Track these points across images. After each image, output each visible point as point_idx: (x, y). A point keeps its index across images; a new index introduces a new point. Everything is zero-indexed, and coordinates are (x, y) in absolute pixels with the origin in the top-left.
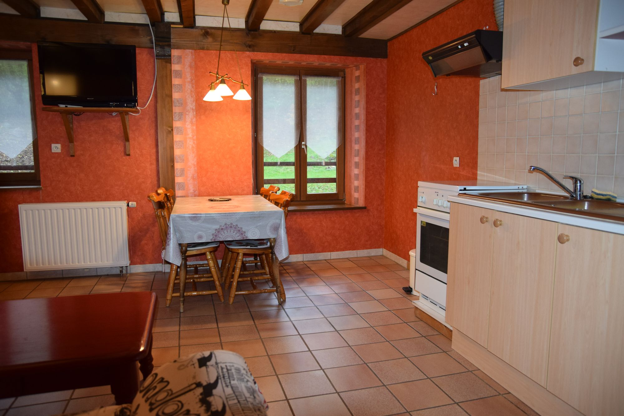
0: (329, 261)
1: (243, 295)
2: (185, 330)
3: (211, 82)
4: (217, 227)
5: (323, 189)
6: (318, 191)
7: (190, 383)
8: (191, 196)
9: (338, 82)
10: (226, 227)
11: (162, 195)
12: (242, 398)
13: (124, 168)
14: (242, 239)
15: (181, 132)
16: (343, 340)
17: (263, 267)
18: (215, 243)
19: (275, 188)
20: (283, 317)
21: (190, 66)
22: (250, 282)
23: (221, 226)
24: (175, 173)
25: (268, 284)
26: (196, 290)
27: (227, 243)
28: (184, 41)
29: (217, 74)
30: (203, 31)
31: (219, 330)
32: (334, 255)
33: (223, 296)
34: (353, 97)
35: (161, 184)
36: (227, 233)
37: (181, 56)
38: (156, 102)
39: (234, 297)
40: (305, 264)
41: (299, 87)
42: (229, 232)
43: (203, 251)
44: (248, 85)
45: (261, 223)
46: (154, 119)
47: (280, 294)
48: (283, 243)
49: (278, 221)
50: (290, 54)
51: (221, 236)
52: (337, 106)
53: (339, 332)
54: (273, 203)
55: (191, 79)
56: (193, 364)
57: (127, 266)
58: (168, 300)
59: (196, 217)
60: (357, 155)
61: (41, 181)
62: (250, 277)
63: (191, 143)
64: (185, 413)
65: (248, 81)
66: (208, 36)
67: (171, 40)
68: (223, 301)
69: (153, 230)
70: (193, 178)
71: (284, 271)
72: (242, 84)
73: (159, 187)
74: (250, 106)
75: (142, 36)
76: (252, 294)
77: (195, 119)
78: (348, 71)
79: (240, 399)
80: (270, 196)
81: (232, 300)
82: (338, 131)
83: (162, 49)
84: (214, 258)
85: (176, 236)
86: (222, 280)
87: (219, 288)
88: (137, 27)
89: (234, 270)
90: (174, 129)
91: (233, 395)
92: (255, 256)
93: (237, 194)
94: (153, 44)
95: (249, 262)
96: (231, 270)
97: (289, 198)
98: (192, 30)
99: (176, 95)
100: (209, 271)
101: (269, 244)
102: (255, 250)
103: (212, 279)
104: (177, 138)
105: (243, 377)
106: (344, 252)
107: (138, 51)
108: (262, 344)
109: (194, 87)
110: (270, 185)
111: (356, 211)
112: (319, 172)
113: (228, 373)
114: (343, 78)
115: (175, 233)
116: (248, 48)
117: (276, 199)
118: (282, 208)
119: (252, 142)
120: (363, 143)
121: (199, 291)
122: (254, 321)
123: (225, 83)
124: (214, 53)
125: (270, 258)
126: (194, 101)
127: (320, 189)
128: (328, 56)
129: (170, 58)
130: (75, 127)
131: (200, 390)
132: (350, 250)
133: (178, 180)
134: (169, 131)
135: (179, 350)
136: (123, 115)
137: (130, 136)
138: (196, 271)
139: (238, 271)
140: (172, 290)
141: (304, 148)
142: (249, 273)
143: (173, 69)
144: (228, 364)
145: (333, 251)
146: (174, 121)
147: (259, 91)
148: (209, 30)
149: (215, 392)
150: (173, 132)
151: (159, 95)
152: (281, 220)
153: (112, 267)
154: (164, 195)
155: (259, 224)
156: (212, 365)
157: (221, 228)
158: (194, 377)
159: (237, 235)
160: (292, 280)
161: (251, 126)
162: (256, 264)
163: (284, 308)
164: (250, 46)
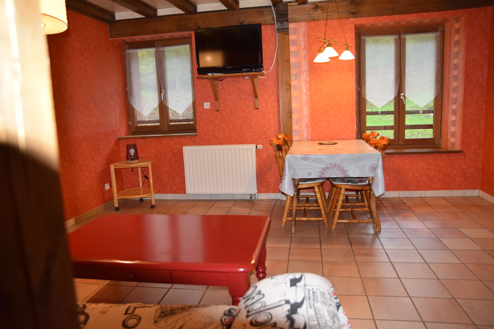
0: (423, 199)
1: (344, 223)
2: (294, 248)
3: (320, 46)
4: (324, 166)
5: (422, 134)
6: (418, 136)
7: (281, 299)
8: (305, 141)
9: (437, 36)
10: (331, 167)
11: (281, 139)
12: (322, 320)
13: (254, 119)
14: (344, 177)
15: (297, 89)
16: (432, 273)
17: (363, 201)
18: (323, 179)
19: (375, 134)
20: (378, 245)
21: (304, 35)
22: (350, 212)
23: (326, 165)
24: (293, 122)
25: (366, 215)
26: (305, 216)
27: (332, 179)
28: (299, 15)
29: (324, 40)
30: (314, 5)
31: (321, 251)
32: (429, 194)
33: (328, 222)
34: (452, 49)
35: (281, 130)
36: (331, 171)
37: (297, 28)
38: (278, 66)
39: (336, 225)
40: (401, 200)
41: (398, 45)
42: (333, 170)
43: (312, 186)
44: (352, 47)
45: (361, 164)
46: (276, 80)
47: (376, 225)
48: (380, 181)
49: (376, 162)
50: (390, 16)
51: (327, 174)
52: (436, 59)
53: (429, 264)
54: (372, 147)
55: (304, 46)
56: (286, 283)
57: (255, 194)
58: (283, 222)
59: (306, 157)
60: (455, 103)
61: (197, 129)
62: (351, 208)
63: (305, 98)
64: (273, 324)
65: (352, 43)
66: (318, 9)
67: (289, 16)
68: (327, 227)
69: (275, 166)
70: (306, 126)
71: (382, 205)
72: (346, 46)
73: (280, 133)
74: (354, 64)
75: (266, 16)
76: (352, 223)
77: (308, 78)
78: (447, 25)
79: (320, 322)
80: (370, 140)
81: (334, 227)
82: (435, 82)
83: (281, 24)
84: (321, 191)
85: (290, 172)
86: (328, 210)
87: (324, 215)
88: (262, 9)
89: (337, 202)
90: (291, 87)
91: (315, 317)
92: (357, 191)
93: (343, 139)
94: (275, 21)
95: (351, 195)
96: (335, 201)
97: (386, 142)
98: (304, 6)
99: (293, 60)
100: (317, 201)
101: (367, 182)
102: (355, 186)
103: (319, 208)
104: (294, 94)
105: (326, 301)
106: (438, 191)
107: (263, 27)
108: (356, 266)
109: (308, 52)
110: (371, 131)
111: (453, 154)
112: (419, 120)
113: (314, 296)
114: (442, 33)
115: (290, 170)
116: (352, 15)
117: (375, 143)
118: (380, 151)
119: (356, 95)
120: (461, 91)
121: (308, 217)
122: (351, 245)
123: (331, 46)
124: (323, 23)
125: (368, 193)
126: (307, 64)
127: (420, 135)
128: (427, 13)
129: (288, 30)
130: (219, 89)
131: (288, 307)
132: (444, 190)
133: (295, 127)
134: (288, 89)
135: (288, 263)
136: (252, 78)
137: (258, 94)
138: (307, 201)
139: (340, 203)
140: (287, 215)
141: (403, 99)
142: (350, 205)
143: (290, 39)
144: (314, 288)
145: (428, 190)
146: (291, 81)
147: (363, 52)
148: (318, 4)
149: (299, 310)
150: (291, 89)
151: (280, 61)
152: (379, 161)
153: (244, 194)
154: (283, 140)
155: (359, 165)
156: (301, 287)
157: (327, 167)
158: (285, 295)
159: (340, 173)
160: (388, 213)
161: (355, 81)
162: (357, 197)
163: (379, 237)
164: (353, 13)
